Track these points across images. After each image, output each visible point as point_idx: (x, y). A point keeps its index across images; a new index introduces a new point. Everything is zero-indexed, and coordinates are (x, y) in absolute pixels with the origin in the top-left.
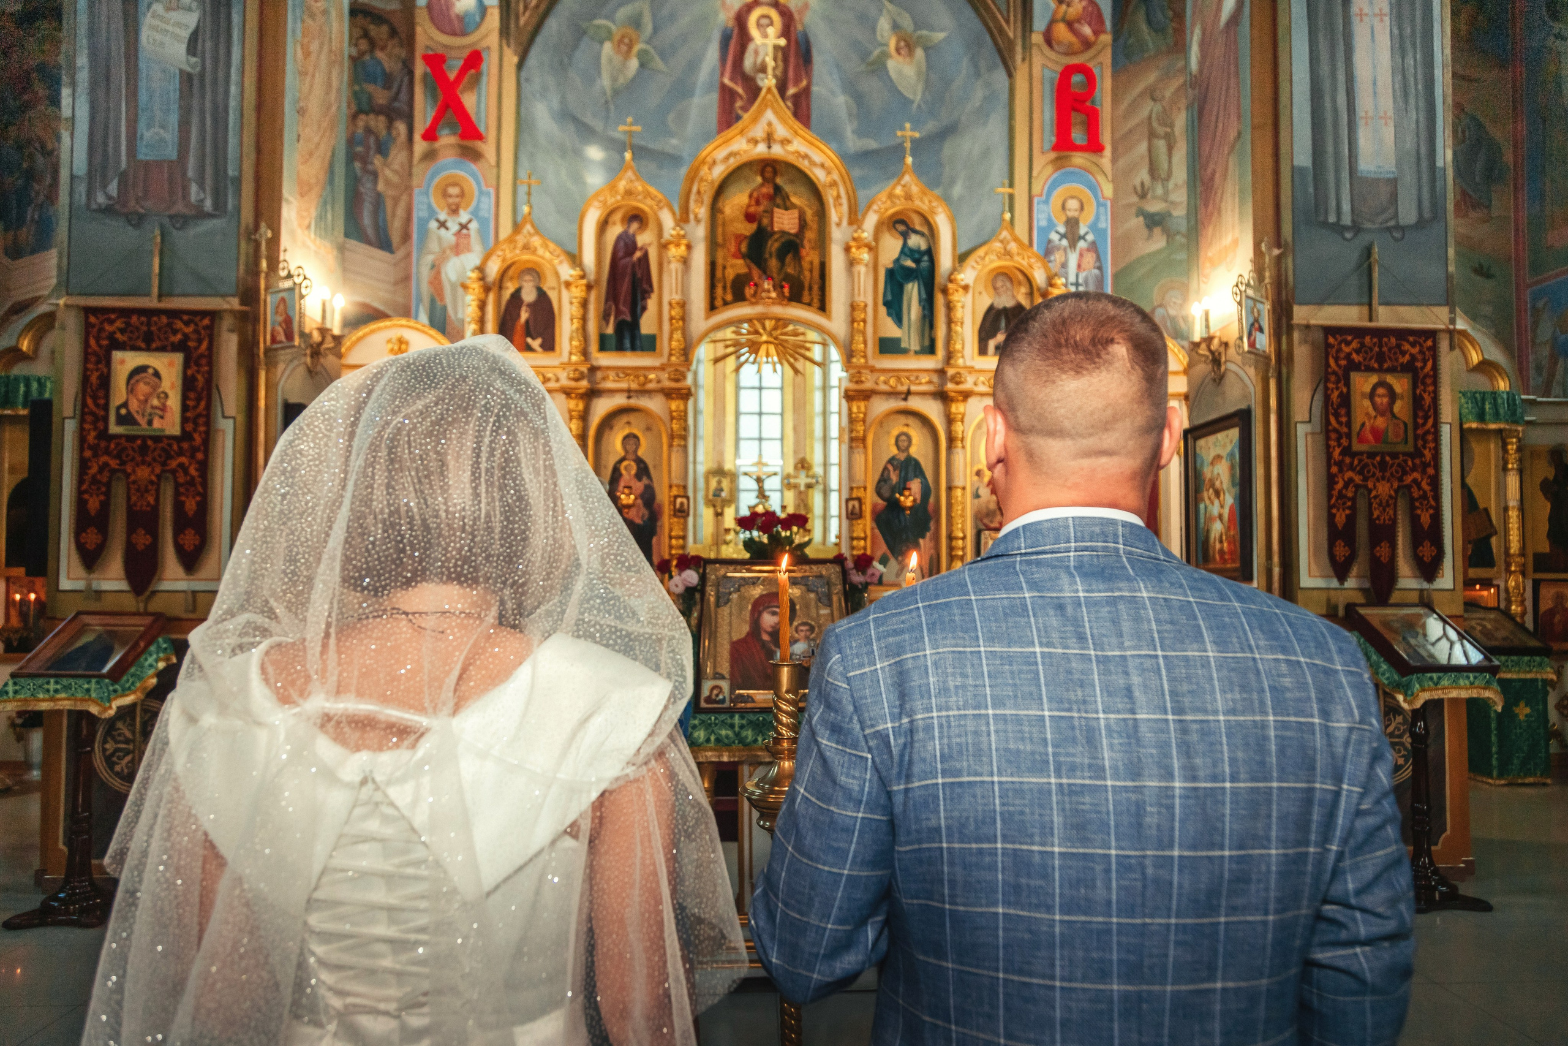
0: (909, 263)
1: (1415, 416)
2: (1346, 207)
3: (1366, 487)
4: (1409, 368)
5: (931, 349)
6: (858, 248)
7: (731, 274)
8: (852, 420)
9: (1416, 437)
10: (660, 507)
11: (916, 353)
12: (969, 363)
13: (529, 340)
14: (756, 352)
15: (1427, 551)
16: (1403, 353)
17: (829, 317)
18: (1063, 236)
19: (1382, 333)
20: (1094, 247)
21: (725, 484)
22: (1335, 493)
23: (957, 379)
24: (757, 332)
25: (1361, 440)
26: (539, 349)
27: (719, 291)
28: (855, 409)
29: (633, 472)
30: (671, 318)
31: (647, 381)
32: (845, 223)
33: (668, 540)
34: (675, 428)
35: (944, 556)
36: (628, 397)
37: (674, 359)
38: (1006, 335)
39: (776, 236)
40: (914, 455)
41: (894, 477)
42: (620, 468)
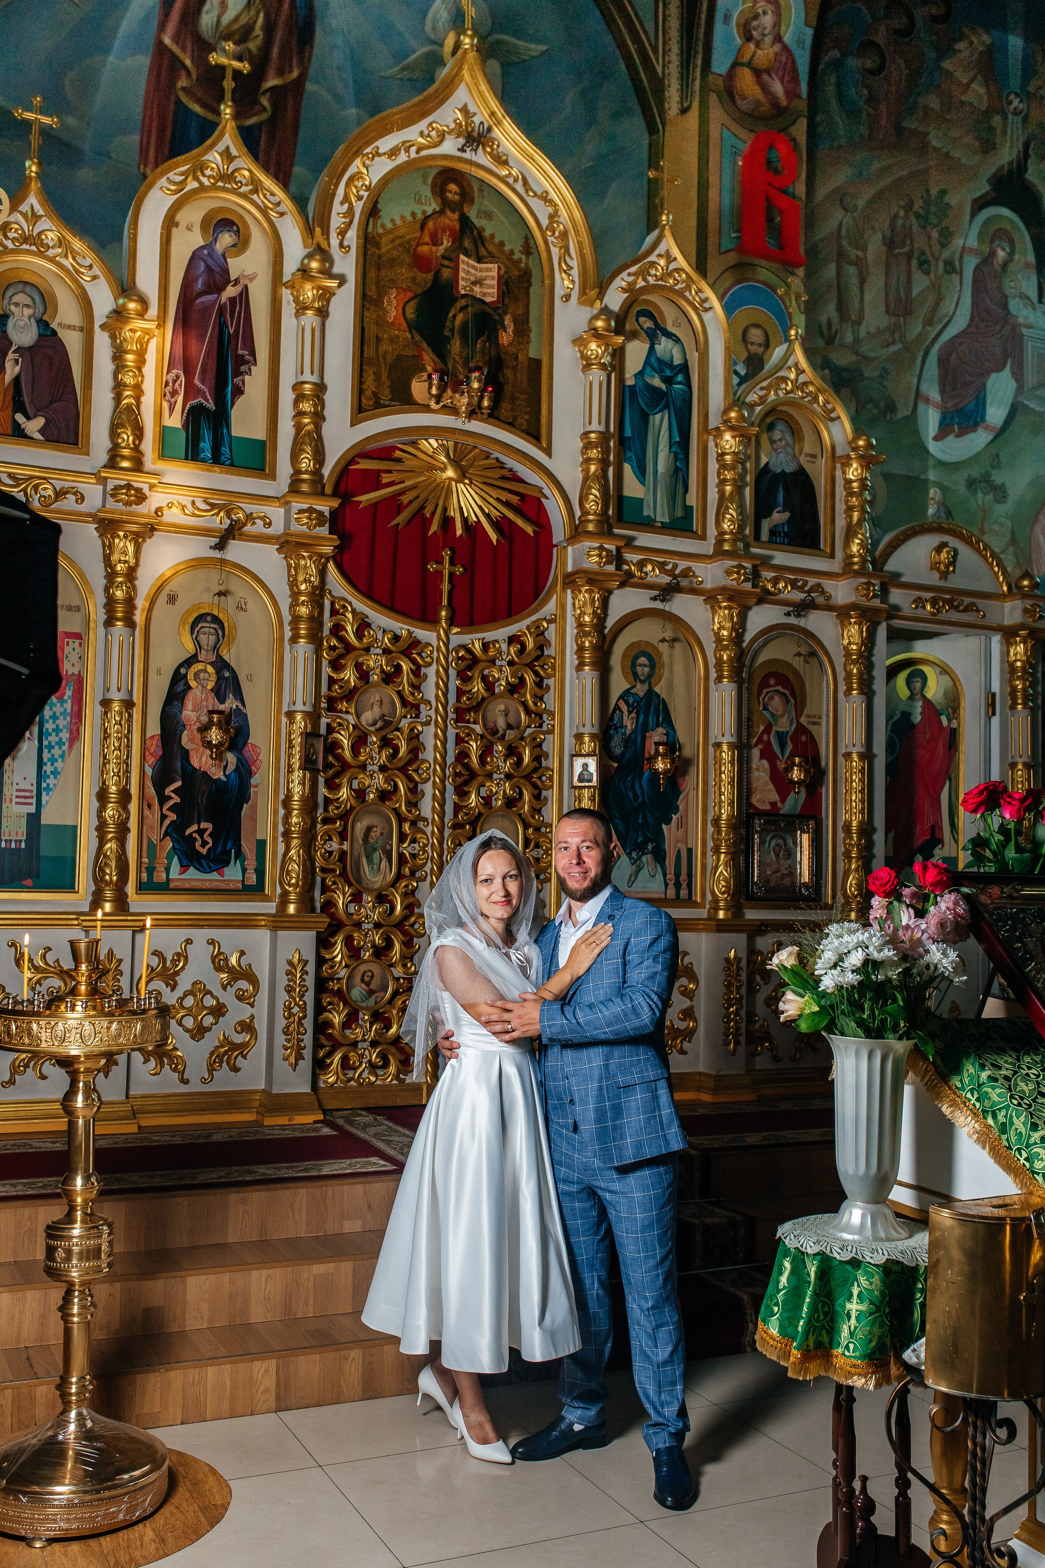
0: (657, 382)
5: (688, 524)
6: (600, 344)
7: (387, 355)
8: (582, 625)
10: (257, 755)
12: (750, 551)
13: (20, 418)
17: (548, 452)
23: (735, 575)
26: (38, 436)
27: (371, 380)
28: (588, 608)
29: (210, 685)
30: (298, 415)
32: (575, 298)
33: (276, 812)
34: (304, 611)
35: (704, 854)
36: (211, 547)
37: (305, 488)
38: (787, 515)
39: (463, 302)
40: (657, 689)
41: (629, 724)
42: (186, 675)
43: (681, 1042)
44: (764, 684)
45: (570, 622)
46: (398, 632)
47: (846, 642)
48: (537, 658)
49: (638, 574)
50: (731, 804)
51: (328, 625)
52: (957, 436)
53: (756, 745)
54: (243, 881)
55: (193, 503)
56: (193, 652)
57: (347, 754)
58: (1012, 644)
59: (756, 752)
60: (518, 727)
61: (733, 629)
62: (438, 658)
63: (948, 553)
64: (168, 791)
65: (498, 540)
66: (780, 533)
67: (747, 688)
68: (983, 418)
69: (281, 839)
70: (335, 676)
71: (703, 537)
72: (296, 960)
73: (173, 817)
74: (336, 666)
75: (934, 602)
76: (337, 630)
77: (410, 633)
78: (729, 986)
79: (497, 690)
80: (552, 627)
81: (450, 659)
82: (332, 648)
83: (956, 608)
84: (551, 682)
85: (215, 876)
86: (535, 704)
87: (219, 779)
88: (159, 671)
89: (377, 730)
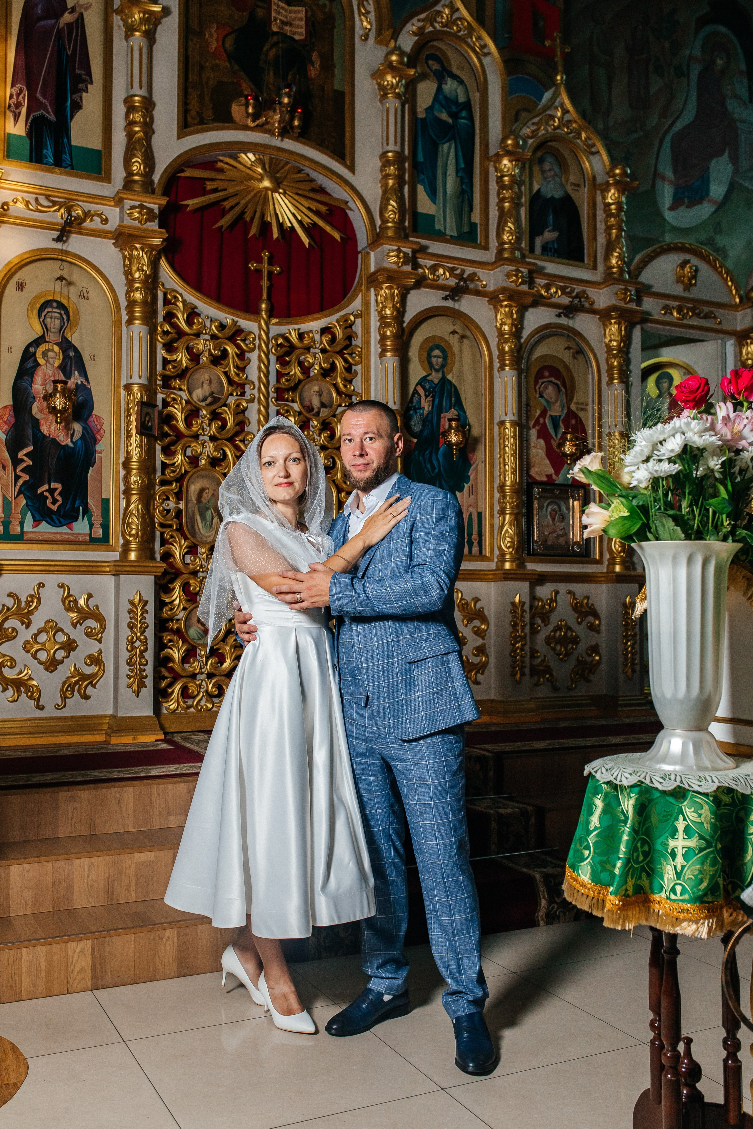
0: (444, 116)
5: (472, 237)
6: (395, 75)
7: (210, 81)
8: (383, 317)
10: (100, 424)
11: (454, 239)
12: (527, 259)
17: (352, 169)
23: (514, 278)
27: (195, 101)
29: (57, 363)
30: (129, 124)
31: (88, 217)
32: (373, 39)
33: (118, 473)
34: (138, 296)
35: (492, 516)
36: (54, 240)
37: (137, 187)
38: (556, 234)
39: (275, 39)
40: (449, 377)
41: (426, 406)
42: (35, 353)
43: (476, 674)
44: (539, 375)
45: (374, 317)
46: (224, 322)
47: (607, 341)
48: (346, 347)
49: (431, 276)
50: (514, 472)
51: (161, 312)
52: (688, 207)
53: (534, 426)
54: (90, 535)
55: (37, 200)
56: (40, 333)
57: (181, 425)
58: (744, 346)
59: (534, 432)
60: (331, 406)
61: (513, 324)
62: (260, 345)
63: (691, 268)
64: (20, 455)
65: (309, 244)
66: (551, 249)
67: (526, 377)
68: (707, 193)
69: (122, 496)
70: (169, 357)
71: (486, 248)
72: (136, 601)
73: (26, 477)
74: (169, 348)
75: (679, 310)
76: (170, 317)
77: (235, 323)
78: (514, 626)
79: (312, 374)
80: (359, 321)
81: (270, 346)
82: (166, 333)
83: (698, 315)
84: (358, 368)
85: (65, 529)
86: (345, 386)
87: (67, 445)
88: (10, 350)
89: (208, 405)
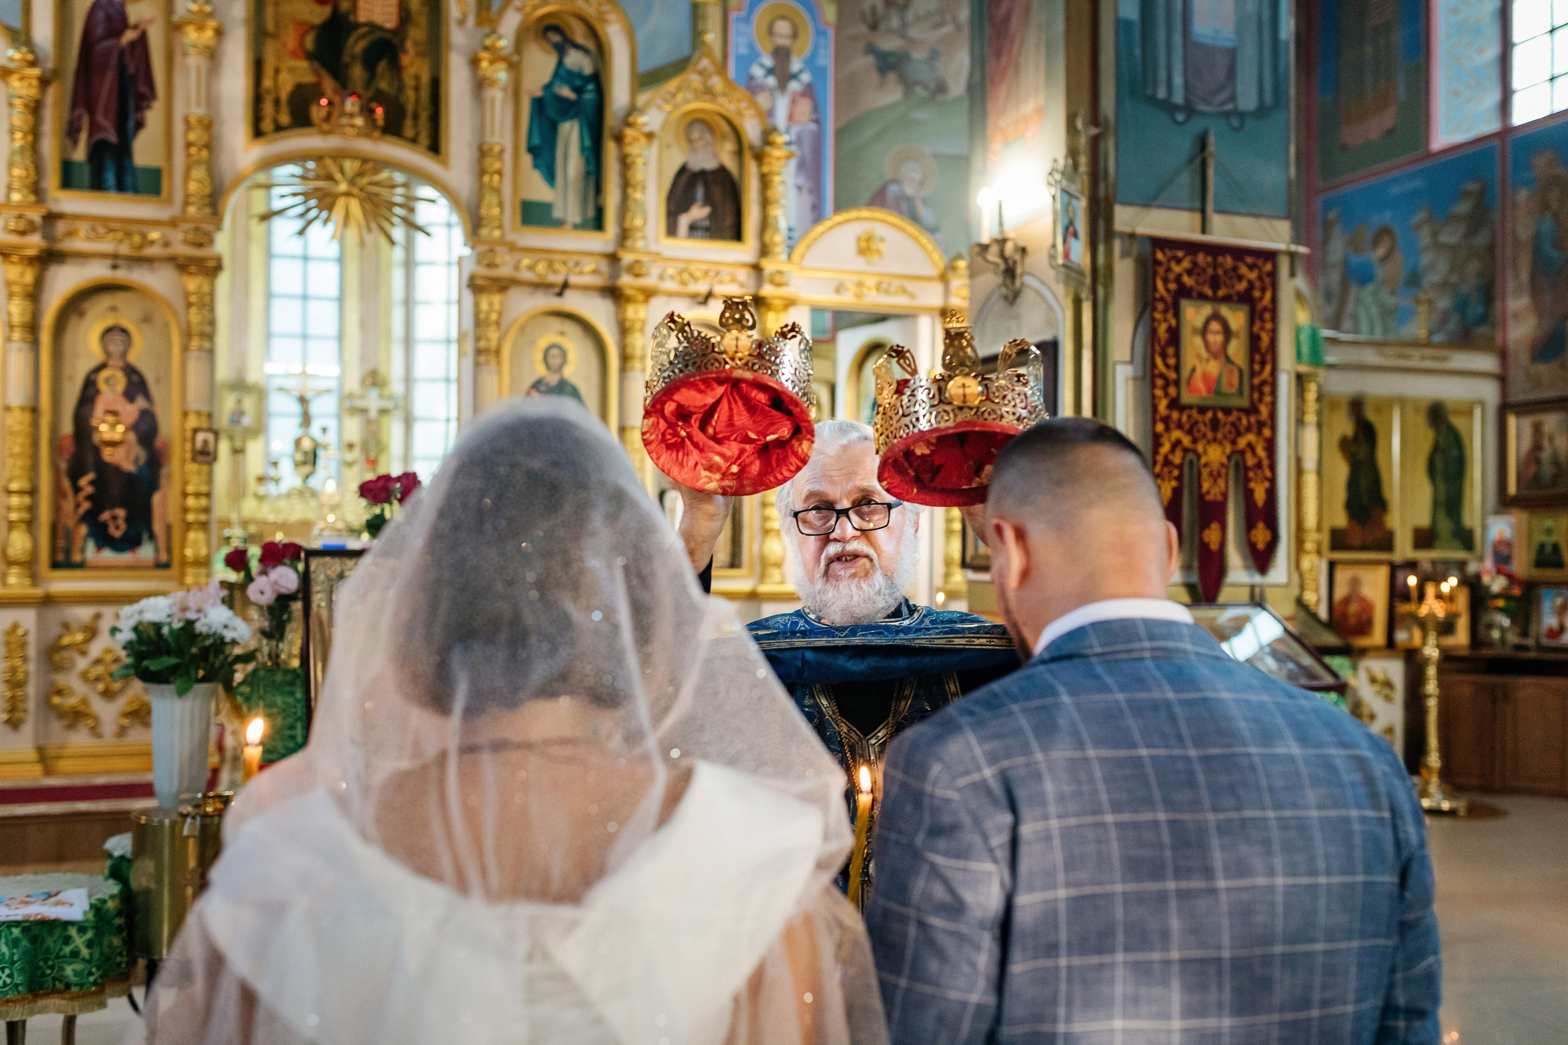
0: (566, 92)
1: (1252, 361)
2: (1178, 80)
3: (1195, 451)
4: (1246, 299)
5: (598, 223)
6: (492, 62)
7: (287, 84)
8: (479, 322)
9: (1252, 388)
10: (167, 446)
11: (576, 227)
12: (653, 248)
14: (330, 208)
15: (1261, 535)
16: (1240, 278)
17: (445, 163)
18: (770, 71)
19: (1216, 250)
20: (809, 91)
21: (249, 403)
22: (1160, 458)
23: (635, 270)
24: (330, 178)
25: (1191, 391)
27: (268, 108)
28: (484, 306)
29: (120, 388)
30: (189, 145)
31: (147, 242)
32: (471, 21)
36: (112, 267)
37: (193, 210)
38: (707, 210)
39: (362, 30)
40: (569, 378)
42: (96, 381)
45: (472, 321)
56: (102, 360)
64: (81, 483)
66: (702, 228)
73: (86, 505)
75: (859, 286)
83: (885, 291)
85: (128, 555)
87: (130, 471)
88: (70, 378)
